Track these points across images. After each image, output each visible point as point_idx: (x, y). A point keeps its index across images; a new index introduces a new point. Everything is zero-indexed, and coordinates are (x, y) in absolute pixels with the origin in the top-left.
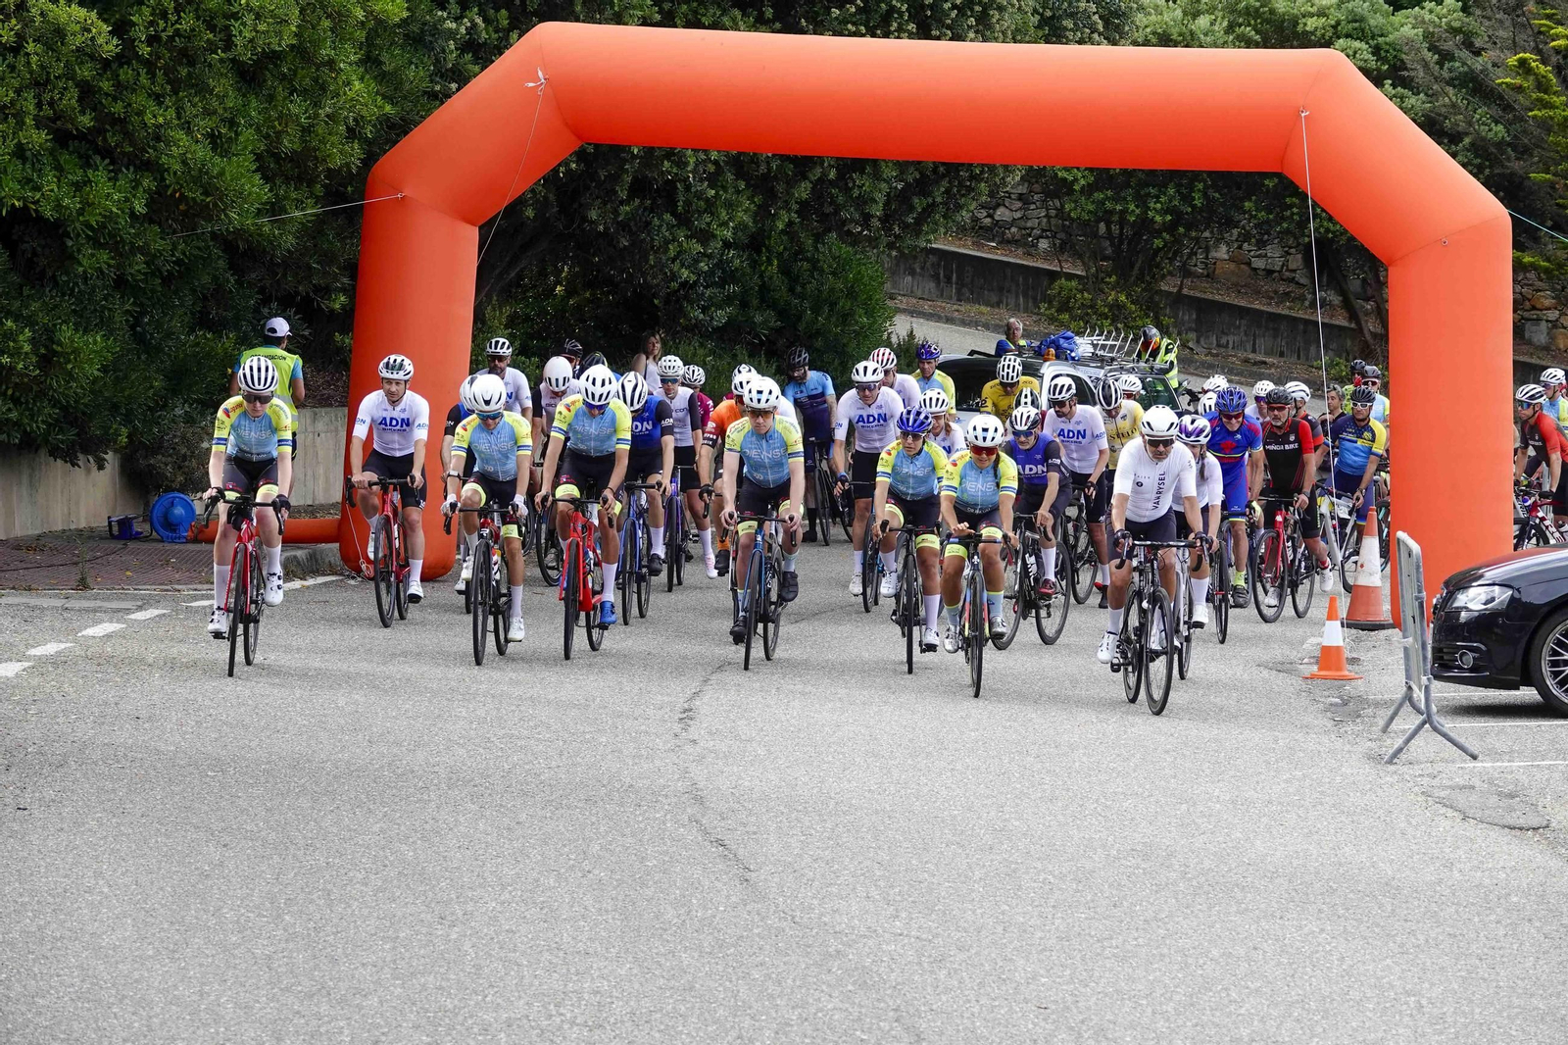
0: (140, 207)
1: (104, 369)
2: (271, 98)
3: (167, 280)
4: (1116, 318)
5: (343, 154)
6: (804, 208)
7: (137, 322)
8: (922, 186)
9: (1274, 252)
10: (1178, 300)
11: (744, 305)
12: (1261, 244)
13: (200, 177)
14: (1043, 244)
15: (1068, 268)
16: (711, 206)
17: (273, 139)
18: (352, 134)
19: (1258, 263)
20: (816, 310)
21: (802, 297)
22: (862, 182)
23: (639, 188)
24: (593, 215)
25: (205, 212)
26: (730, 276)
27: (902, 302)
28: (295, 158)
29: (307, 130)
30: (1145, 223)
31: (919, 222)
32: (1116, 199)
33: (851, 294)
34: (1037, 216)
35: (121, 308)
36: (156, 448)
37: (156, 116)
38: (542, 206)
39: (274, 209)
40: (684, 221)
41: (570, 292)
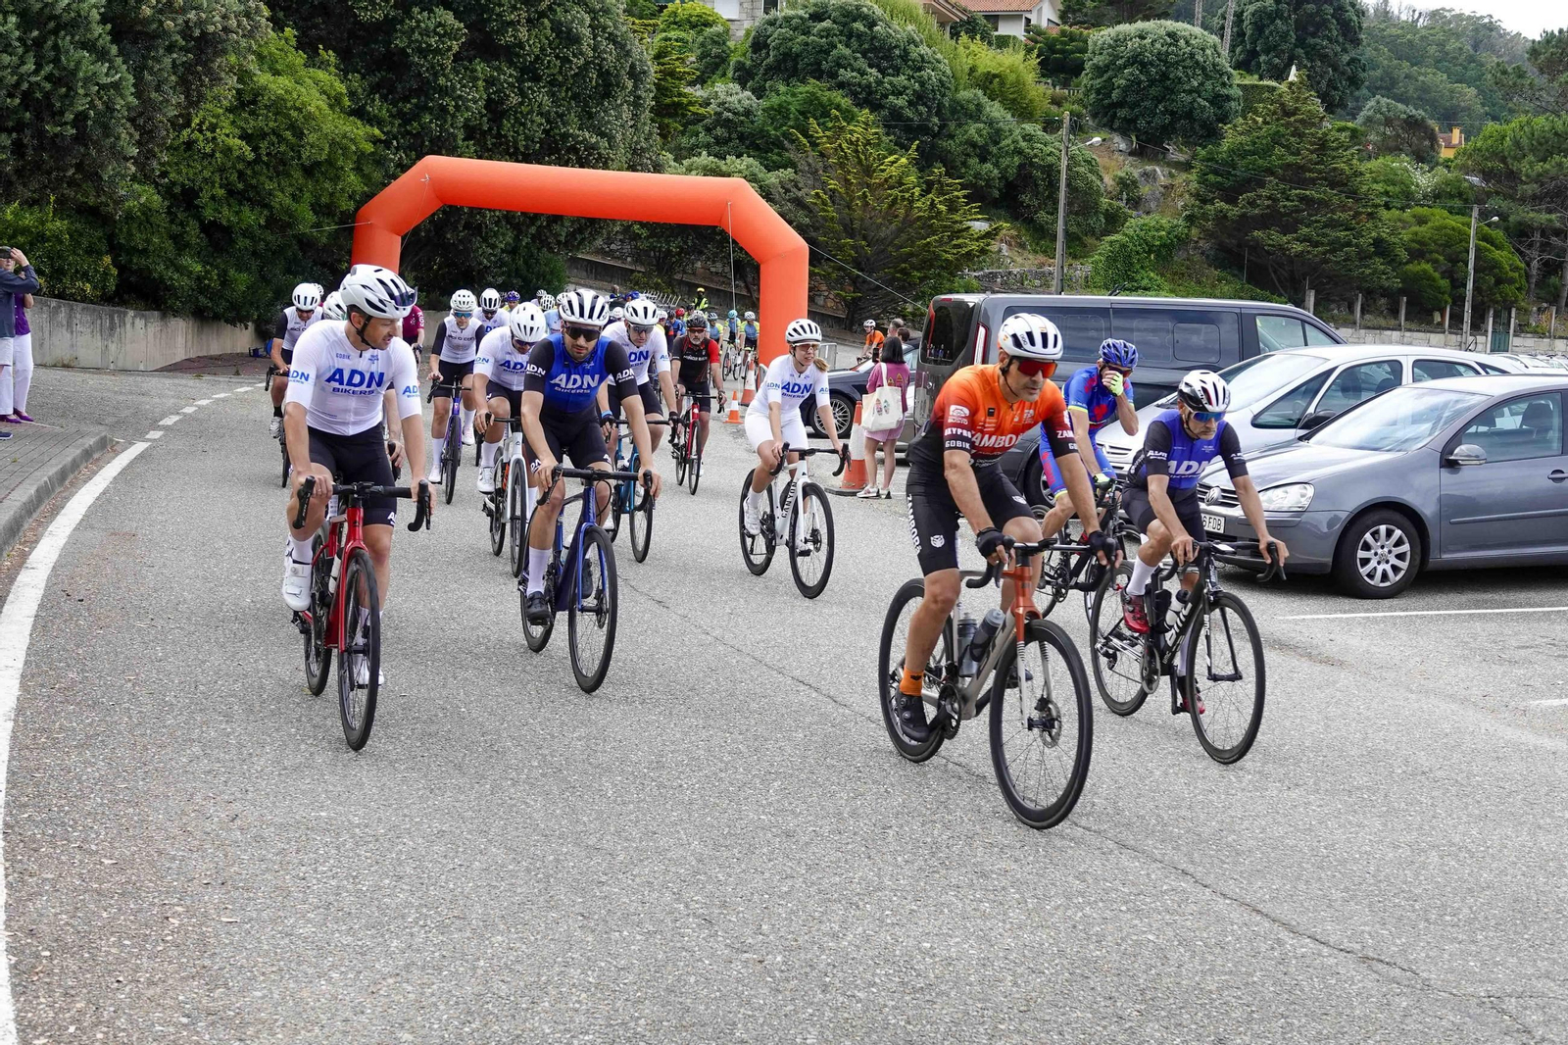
0: (262, 222)
1: (248, 288)
2: (317, 181)
3: (273, 253)
4: (657, 288)
5: (347, 205)
6: (534, 237)
7: (262, 268)
8: (580, 230)
9: (719, 265)
10: (681, 282)
11: (509, 276)
12: (714, 262)
13: (288, 212)
14: (629, 259)
15: (638, 268)
16: (496, 234)
17: (318, 198)
18: (351, 197)
19: (713, 269)
20: (538, 280)
21: (533, 273)
22: (556, 228)
23: (467, 226)
24: (449, 236)
25: (289, 225)
26: (503, 264)
27: (573, 280)
28: (328, 206)
29: (332, 195)
30: (669, 251)
31: (580, 244)
32: (658, 242)
33: (552, 273)
34: (627, 248)
35: (254, 264)
36: (268, 322)
37: (269, 186)
38: (428, 231)
39: (317, 225)
40: (485, 240)
41: (439, 269)
